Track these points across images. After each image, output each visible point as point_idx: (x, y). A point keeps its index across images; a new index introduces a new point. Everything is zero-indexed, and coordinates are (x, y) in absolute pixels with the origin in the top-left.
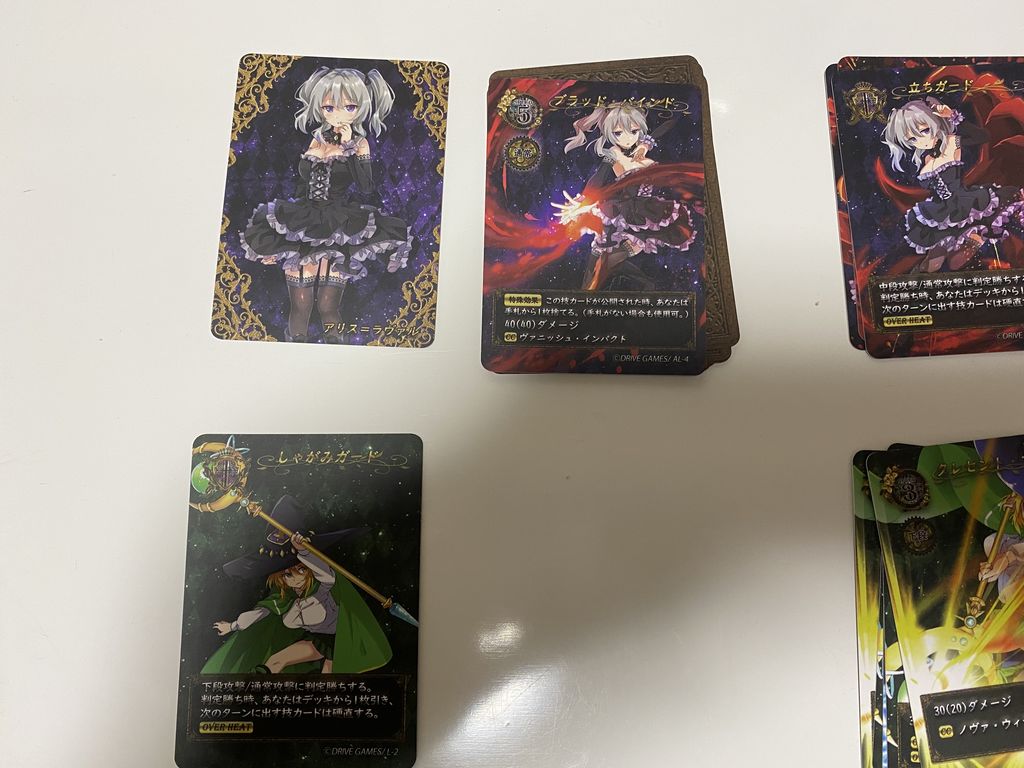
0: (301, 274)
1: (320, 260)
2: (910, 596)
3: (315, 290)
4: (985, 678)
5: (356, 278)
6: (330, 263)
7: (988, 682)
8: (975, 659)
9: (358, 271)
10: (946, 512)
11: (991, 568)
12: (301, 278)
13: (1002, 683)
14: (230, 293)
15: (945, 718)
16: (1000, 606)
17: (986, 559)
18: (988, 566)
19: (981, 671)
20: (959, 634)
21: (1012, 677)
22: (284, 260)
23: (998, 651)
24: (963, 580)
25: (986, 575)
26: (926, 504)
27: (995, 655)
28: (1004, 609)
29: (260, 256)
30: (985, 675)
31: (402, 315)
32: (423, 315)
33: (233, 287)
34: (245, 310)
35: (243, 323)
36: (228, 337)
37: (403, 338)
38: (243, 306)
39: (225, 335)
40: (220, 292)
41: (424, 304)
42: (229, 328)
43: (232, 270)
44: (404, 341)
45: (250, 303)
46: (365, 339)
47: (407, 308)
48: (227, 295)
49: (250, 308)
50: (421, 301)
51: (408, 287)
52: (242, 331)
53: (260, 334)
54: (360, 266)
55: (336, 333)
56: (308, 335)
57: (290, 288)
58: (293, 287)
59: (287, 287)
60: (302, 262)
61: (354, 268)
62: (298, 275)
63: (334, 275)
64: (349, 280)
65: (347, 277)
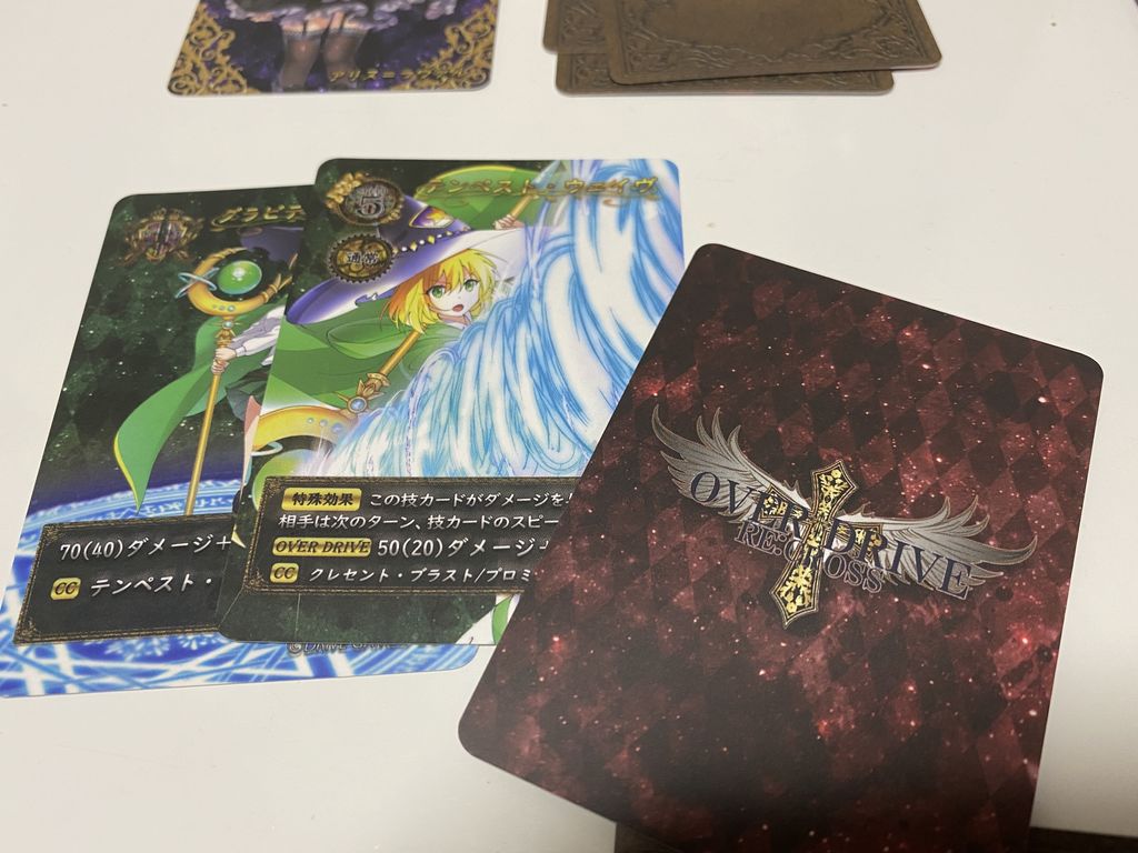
0: (305, 27)
1: (333, 14)
3: (322, 42)
5: (381, 27)
6: (346, 15)
9: (384, 21)
12: (304, 32)
14: (202, 50)
22: (284, 16)
29: (250, 15)
31: (443, 58)
32: (473, 57)
33: (208, 44)
34: (219, 65)
35: (214, 78)
36: (190, 92)
37: (444, 79)
38: (217, 62)
39: (186, 91)
40: (190, 50)
41: (476, 44)
42: (193, 84)
43: (210, 29)
44: (446, 82)
45: (228, 58)
46: (387, 85)
47: (451, 50)
48: (197, 51)
49: (228, 63)
50: (472, 43)
51: (453, 30)
52: (212, 86)
53: (237, 87)
54: (388, 16)
55: (345, 82)
56: (306, 84)
57: (289, 42)
58: (292, 40)
59: (286, 41)
60: (308, 17)
61: (380, 18)
62: (299, 28)
63: (350, 26)
64: (370, 31)
65: (369, 27)
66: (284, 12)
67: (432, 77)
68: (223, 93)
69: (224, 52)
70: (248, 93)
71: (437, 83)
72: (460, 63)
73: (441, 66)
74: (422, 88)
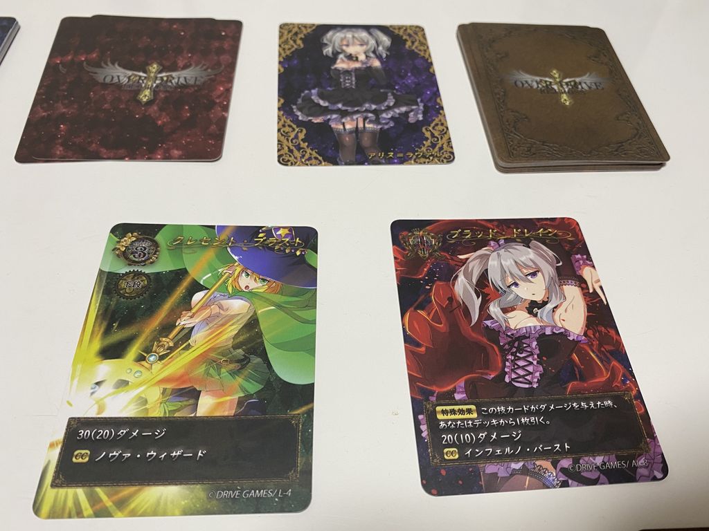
0: (344, 126)
1: (357, 119)
2: (102, 330)
3: (357, 135)
4: (147, 410)
5: (386, 127)
6: (365, 119)
7: (147, 413)
8: (143, 391)
9: (387, 124)
10: (168, 270)
11: (191, 317)
12: (345, 129)
13: (162, 415)
14: (290, 139)
15: (85, 443)
16: (188, 347)
17: (190, 309)
18: (190, 314)
19: (146, 402)
20: (136, 367)
21: (175, 411)
22: (329, 120)
23: (169, 386)
24: (160, 324)
25: (184, 321)
26: (152, 263)
27: (165, 390)
28: (191, 351)
29: (310, 118)
30: (147, 406)
31: (426, 146)
32: (442, 145)
33: (292, 135)
34: (303, 148)
35: (303, 156)
36: (292, 164)
37: (431, 158)
38: (301, 146)
39: (289, 163)
40: (282, 139)
41: (442, 138)
42: (292, 159)
43: (290, 126)
44: (432, 160)
45: (307, 144)
46: (402, 161)
47: (429, 141)
48: (288, 140)
49: (308, 147)
50: (439, 137)
51: (426, 129)
52: (303, 160)
53: (318, 162)
54: (388, 121)
55: (377, 158)
56: (356, 160)
57: (338, 134)
58: (339, 134)
59: (336, 134)
60: (343, 120)
61: (384, 122)
62: (341, 127)
63: (369, 126)
64: (381, 128)
65: (379, 127)
66: (329, 117)
67: (424, 156)
68: (311, 165)
69: (304, 140)
70: (325, 165)
71: (428, 160)
72: (437, 149)
73: (427, 150)
74: (421, 163)
